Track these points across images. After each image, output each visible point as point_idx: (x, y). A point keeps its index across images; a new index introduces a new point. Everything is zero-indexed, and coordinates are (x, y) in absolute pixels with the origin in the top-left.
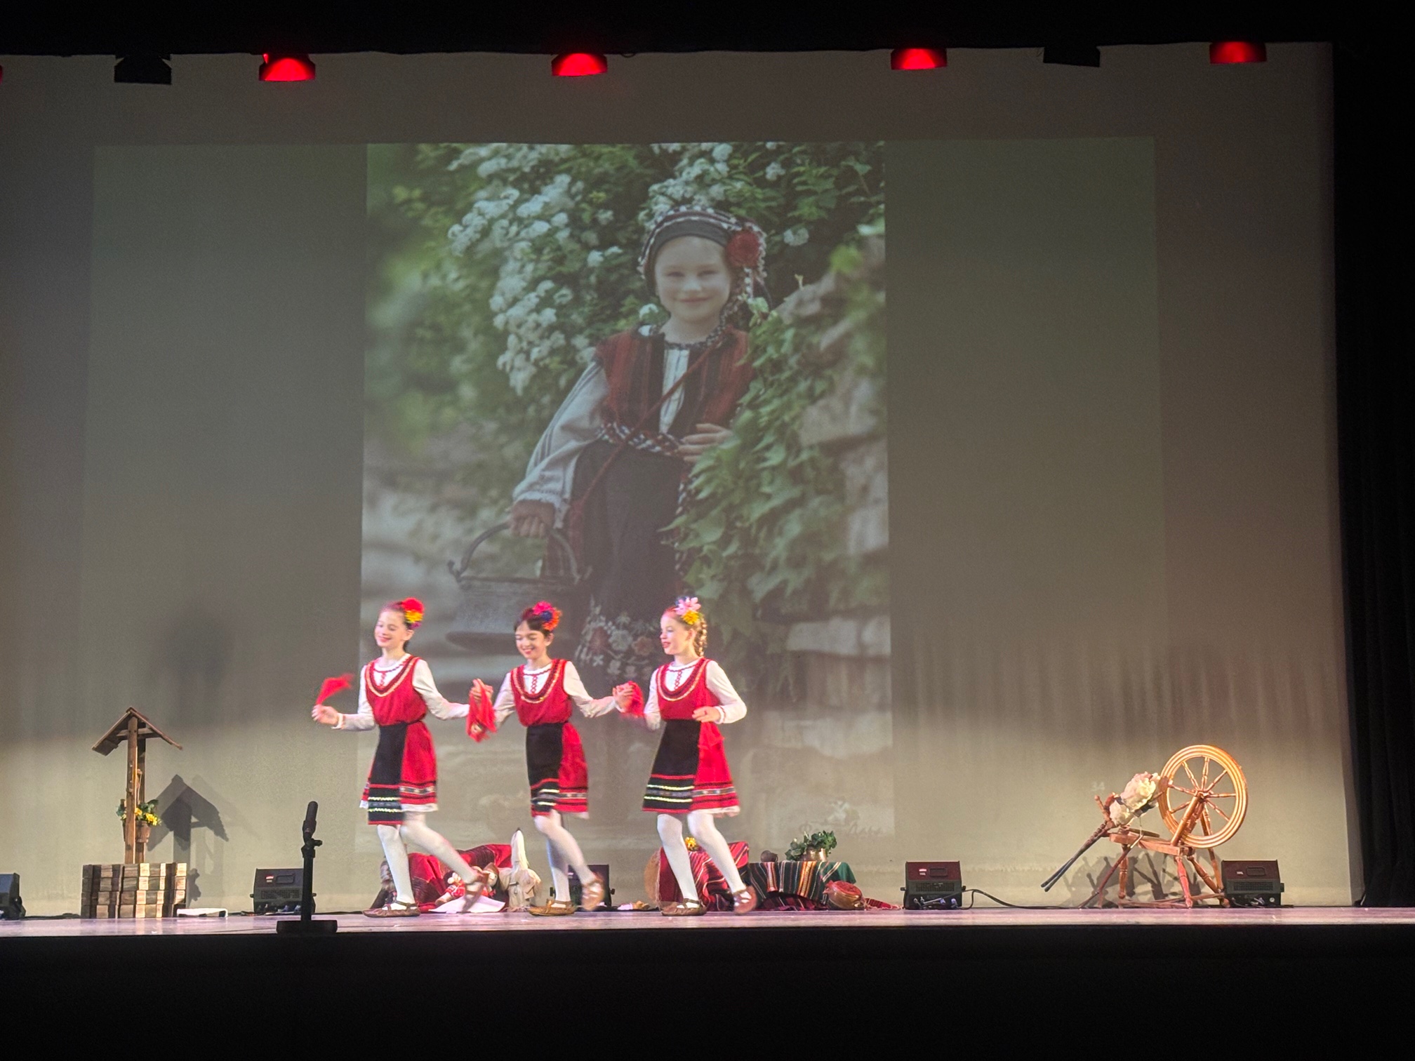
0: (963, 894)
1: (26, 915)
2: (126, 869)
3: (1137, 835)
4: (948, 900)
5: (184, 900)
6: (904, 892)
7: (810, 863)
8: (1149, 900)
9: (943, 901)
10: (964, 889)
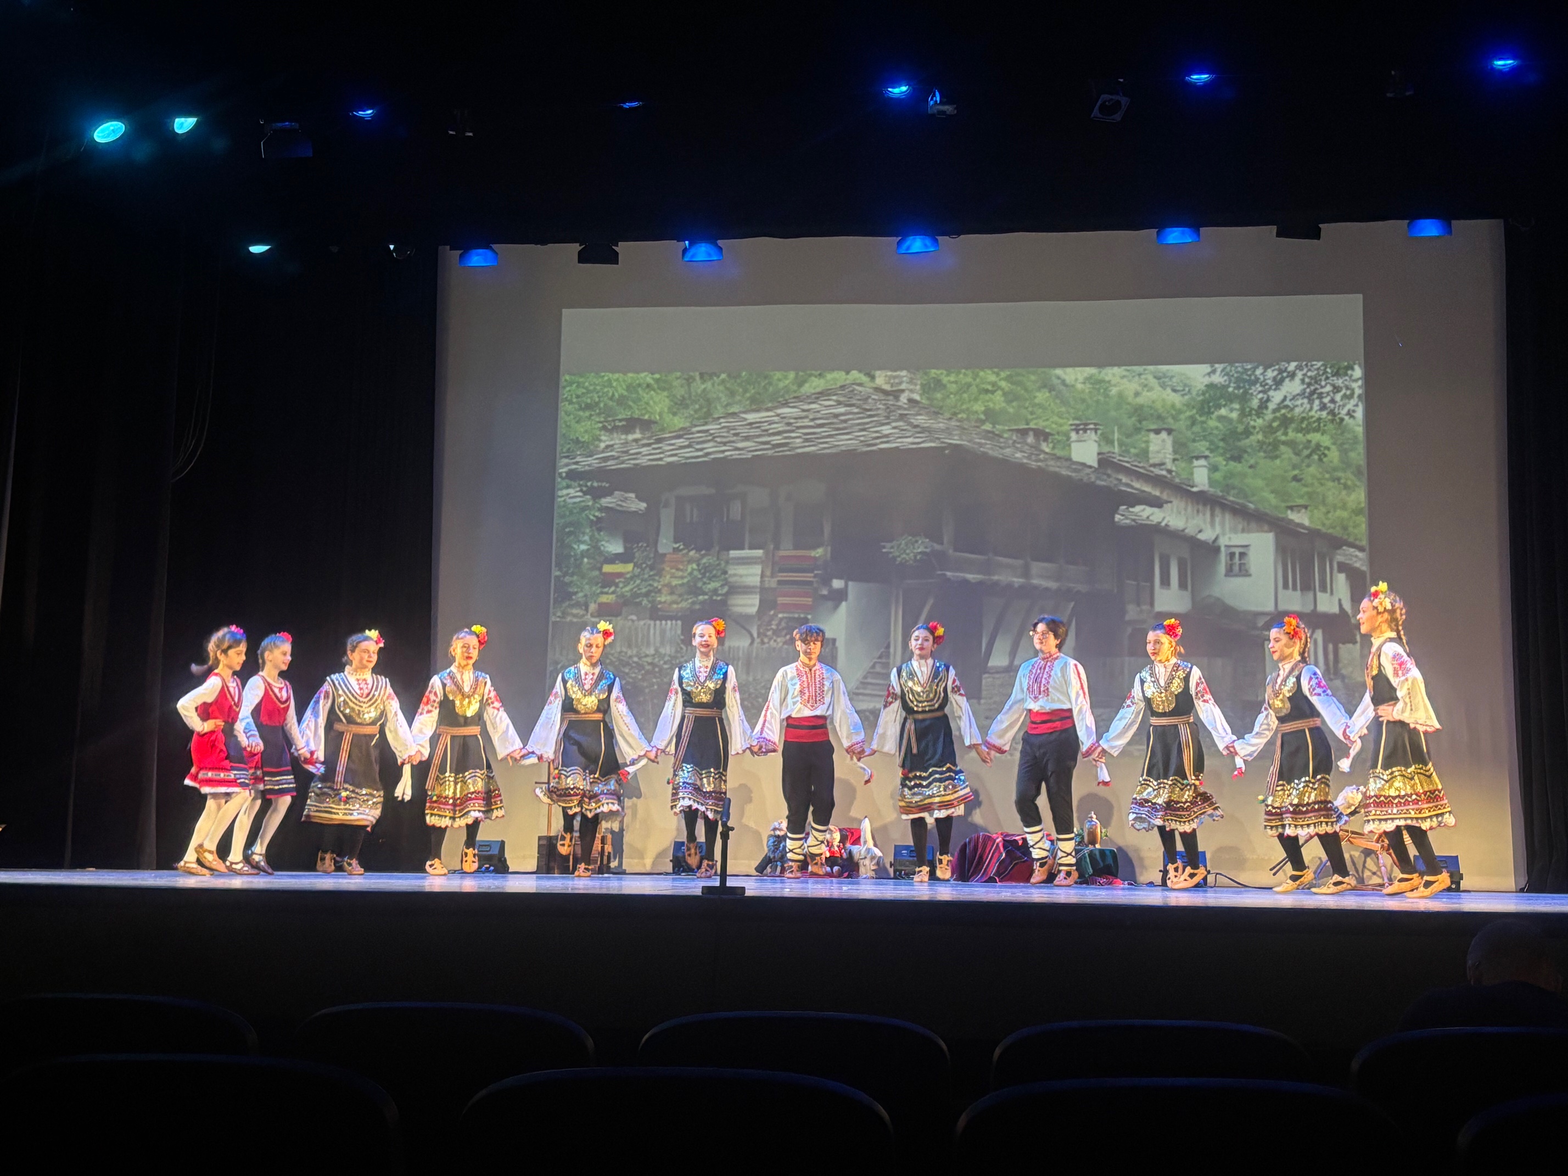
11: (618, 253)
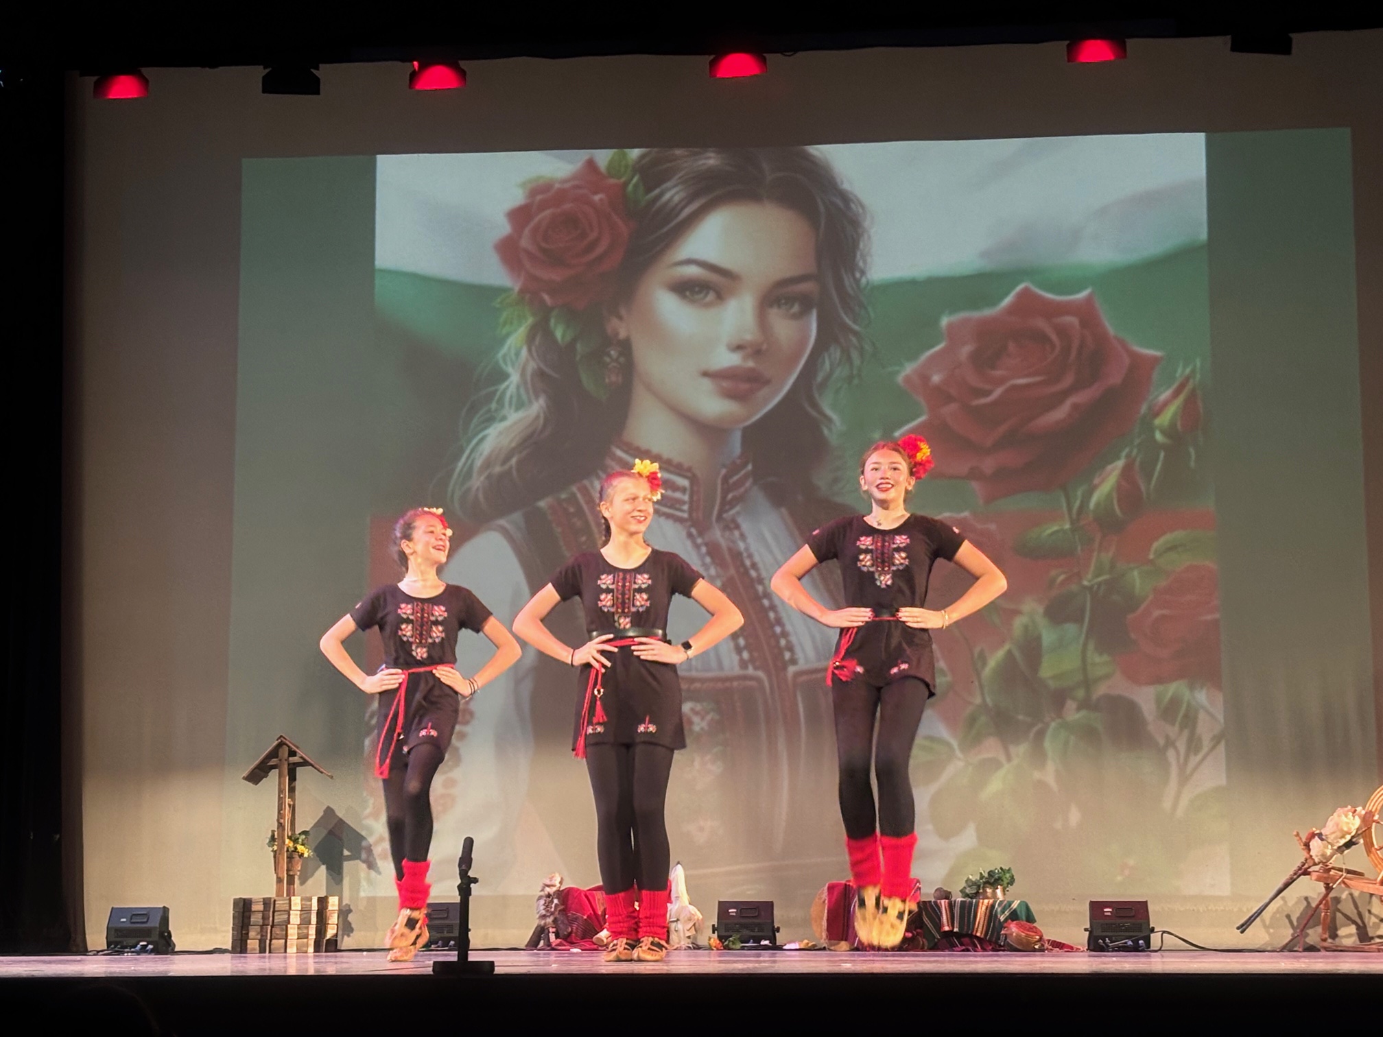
0: (1152, 935)
1: (176, 950)
2: (277, 902)
3: (1340, 873)
4: (1136, 942)
5: (336, 935)
6: (1088, 933)
7: (986, 901)
8: (1354, 942)
9: (1130, 943)
10: (1152, 930)
11: (317, 80)
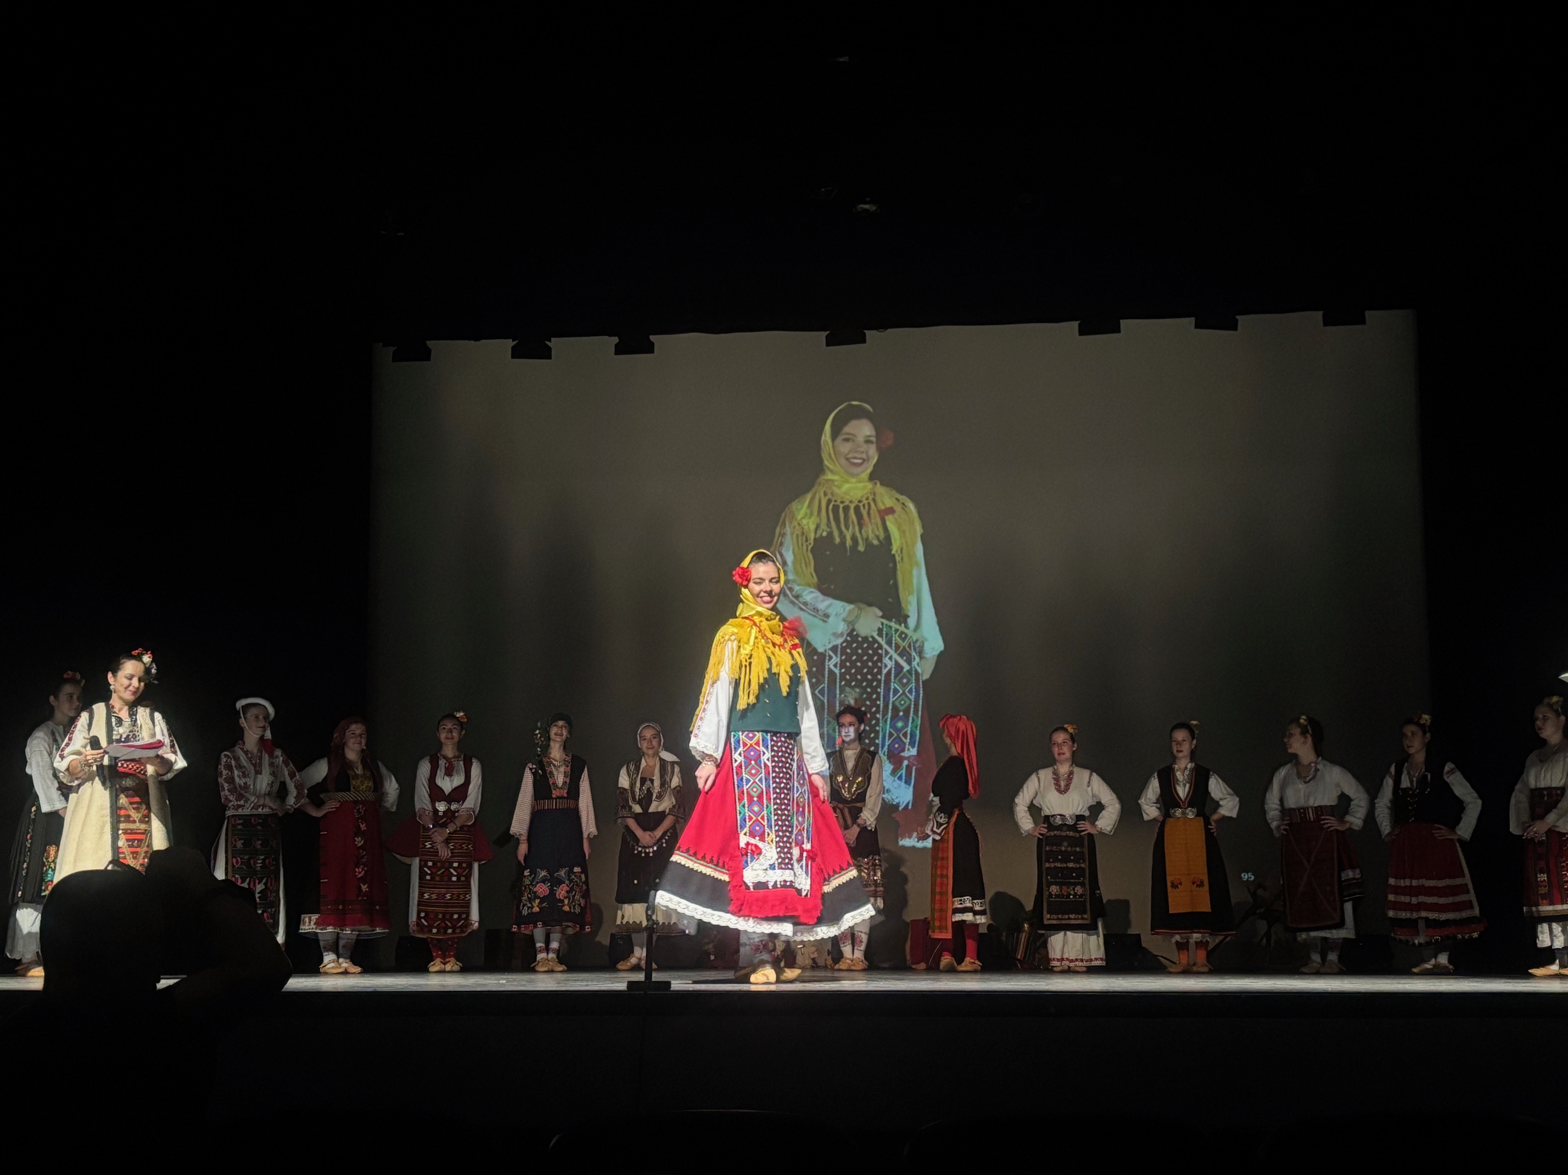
11: (550, 349)
